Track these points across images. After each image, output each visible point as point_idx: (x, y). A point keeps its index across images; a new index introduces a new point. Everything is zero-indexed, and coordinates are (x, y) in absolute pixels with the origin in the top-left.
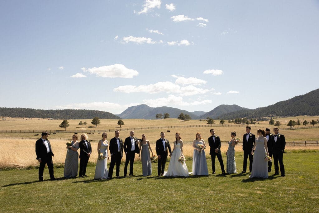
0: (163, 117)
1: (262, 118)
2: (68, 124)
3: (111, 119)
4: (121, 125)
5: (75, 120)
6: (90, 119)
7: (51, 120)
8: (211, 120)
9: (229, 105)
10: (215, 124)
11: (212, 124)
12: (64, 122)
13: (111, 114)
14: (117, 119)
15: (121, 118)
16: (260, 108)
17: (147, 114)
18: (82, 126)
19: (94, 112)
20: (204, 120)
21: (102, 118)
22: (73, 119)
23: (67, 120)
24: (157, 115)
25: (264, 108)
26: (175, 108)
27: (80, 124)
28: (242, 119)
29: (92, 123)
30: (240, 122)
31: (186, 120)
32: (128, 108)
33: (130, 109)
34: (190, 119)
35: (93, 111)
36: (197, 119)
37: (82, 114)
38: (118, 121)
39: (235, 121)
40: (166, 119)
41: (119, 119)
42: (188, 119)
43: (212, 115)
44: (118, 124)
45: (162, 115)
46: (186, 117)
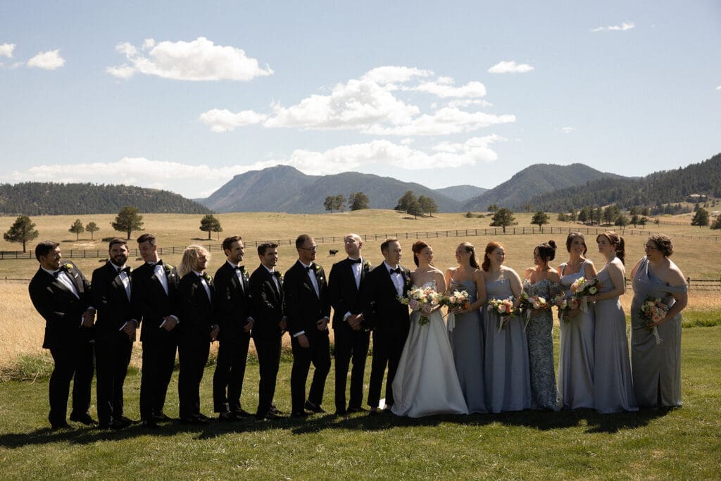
0: (347, 204)
1: (665, 205)
2: (35, 229)
3: (179, 213)
4: (212, 232)
5: (57, 217)
6: (110, 212)
8: (503, 212)
9: (559, 166)
10: (515, 226)
11: (506, 227)
12: (19, 225)
13: (179, 198)
14: (199, 213)
15: (210, 209)
16: (662, 174)
17: (297, 198)
18: (81, 237)
19: (120, 192)
20: (480, 214)
21: (147, 212)
22: (51, 214)
23: (31, 218)
24: (328, 199)
25: (674, 171)
26: (386, 176)
27: (76, 229)
28: (603, 208)
29: (114, 225)
30: (595, 219)
31: (421, 216)
32: (235, 177)
33: (239, 180)
34: (434, 211)
35: (118, 186)
36: (456, 211)
37: (83, 198)
38: (201, 219)
39: (579, 216)
40: (356, 212)
41: (203, 213)
42: (427, 212)
43: (506, 199)
44: (202, 229)
45: (344, 201)
46: (422, 206)
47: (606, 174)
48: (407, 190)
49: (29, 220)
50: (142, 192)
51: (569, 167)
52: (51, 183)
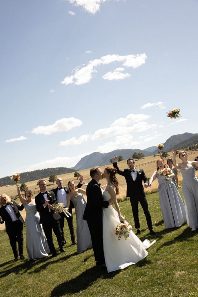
2: (27, 186)
3: (67, 173)
4: (78, 177)
5: (32, 181)
6: (47, 177)
7: (9, 186)
8: (164, 153)
9: (180, 135)
10: (169, 156)
12: (22, 186)
13: (66, 168)
14: (73, 172)
15: (76, 170)
17: (101, 161)
20: (157, 155)
21: (57, 175)
22: (29, 181)
23: (25, 183)
24: (111, 160)
28: (196, 145)
29: (49, 181)
30: (194, 149)
31: (140, 159)
32: (81, 159)
33: (83, 159)
34: (144, 157)
35: (47, 169)
36: (151, 155)
37: (38, 174)
38: (74, 174)
39: (189, 149)
40: (120, 162)
41: (74, 172)
42: (142, 157)
43: (165, 148)
44: (75, 177)
46: (140, 156)
47: (195, 134)
48: (134, 152)
49: (25, 184)
50: (55, 169)
51: (183, 134)
52: (28, 172)
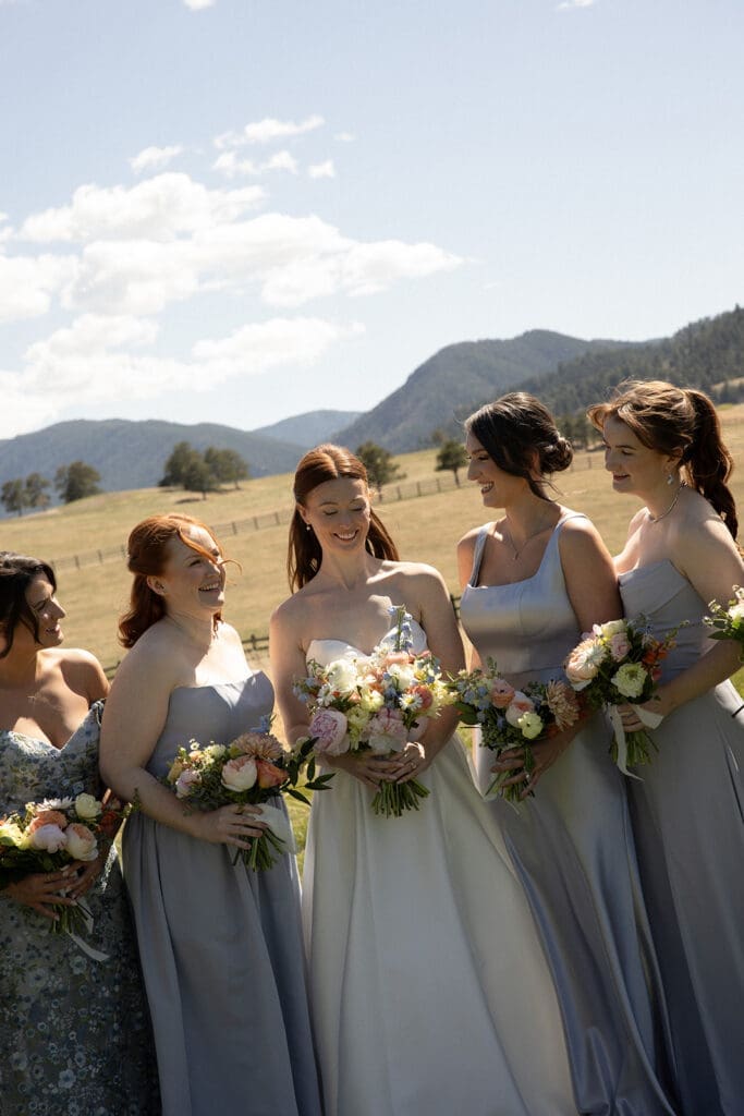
0: (53, 492)
1: (719, 387)
8: (369, 456)
9: (497, 343)
10: (399, 483)
11: (384, 488)
16: (702, 326)
24: (7, 488)
25: (727, 317)
30: (577, 437)
31: (215, 490)
34: (243, 477)
40: (73, 505)
42: (228, 480)
45: (45, 485)
46: (214, 470)
47: (594, 343)
48: (177, 441)
51: (518, 340)
